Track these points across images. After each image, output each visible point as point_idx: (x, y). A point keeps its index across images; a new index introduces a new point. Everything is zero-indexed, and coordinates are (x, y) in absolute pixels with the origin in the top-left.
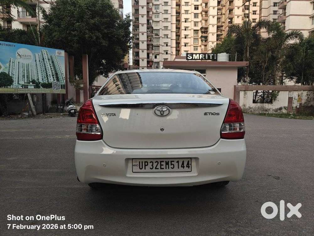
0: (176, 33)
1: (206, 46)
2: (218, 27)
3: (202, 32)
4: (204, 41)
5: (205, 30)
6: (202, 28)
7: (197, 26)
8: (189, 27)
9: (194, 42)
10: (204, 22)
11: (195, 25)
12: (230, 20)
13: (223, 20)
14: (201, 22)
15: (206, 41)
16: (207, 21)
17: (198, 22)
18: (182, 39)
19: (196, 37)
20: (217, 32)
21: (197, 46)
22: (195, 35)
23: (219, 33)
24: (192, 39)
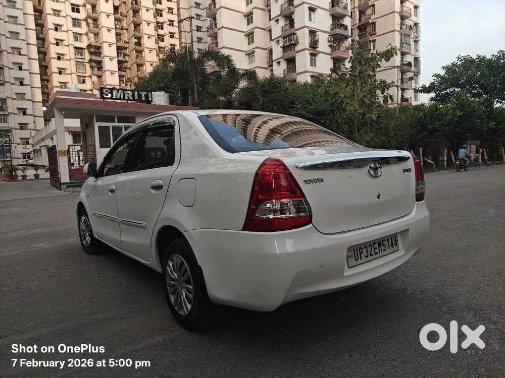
0: (38, 47)
1: (100, 77)
2: (118, 48)
3: (91, 53)
4: (96, 69)
5: (96, 51)
6: (89, 46)
7: (81, 41)
8: (64, 40)
9: (77, 70)
10: (92, 35)
11: (76, 39)
12: (136, 41)
13: (125, 37)
14: (86, 34)
15: (100, 68)
16: (98, 35)
17: (81, 34)
18: (52, 60)
19: (79, 60)
20: (118, 56)
21: (85, 77)
22: (77, 57)
23: (121, 58)
24: (73, 63)
